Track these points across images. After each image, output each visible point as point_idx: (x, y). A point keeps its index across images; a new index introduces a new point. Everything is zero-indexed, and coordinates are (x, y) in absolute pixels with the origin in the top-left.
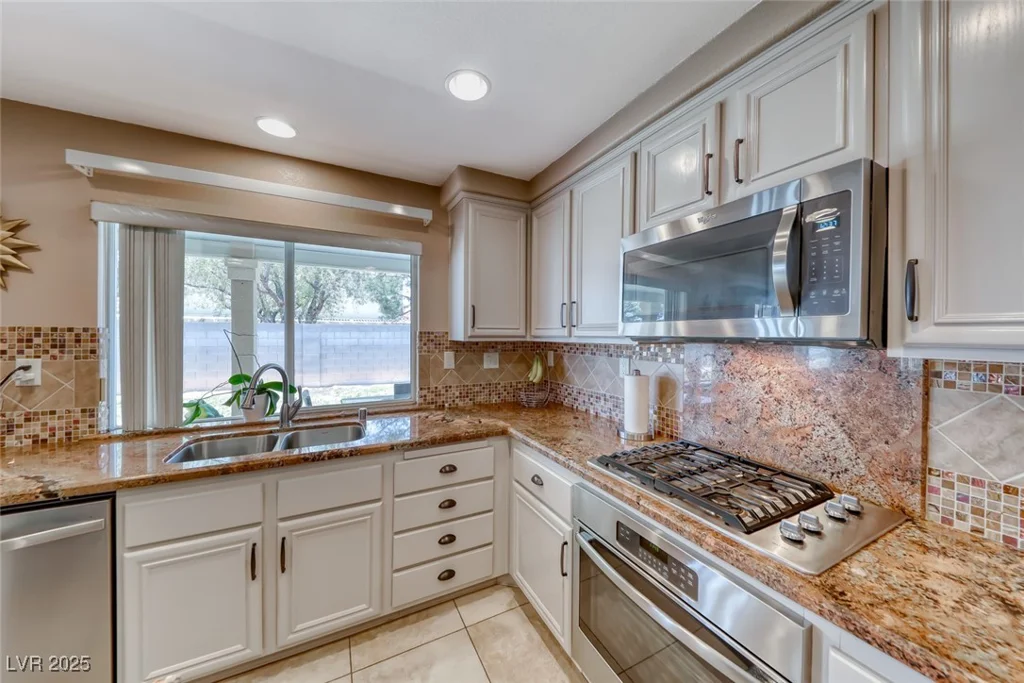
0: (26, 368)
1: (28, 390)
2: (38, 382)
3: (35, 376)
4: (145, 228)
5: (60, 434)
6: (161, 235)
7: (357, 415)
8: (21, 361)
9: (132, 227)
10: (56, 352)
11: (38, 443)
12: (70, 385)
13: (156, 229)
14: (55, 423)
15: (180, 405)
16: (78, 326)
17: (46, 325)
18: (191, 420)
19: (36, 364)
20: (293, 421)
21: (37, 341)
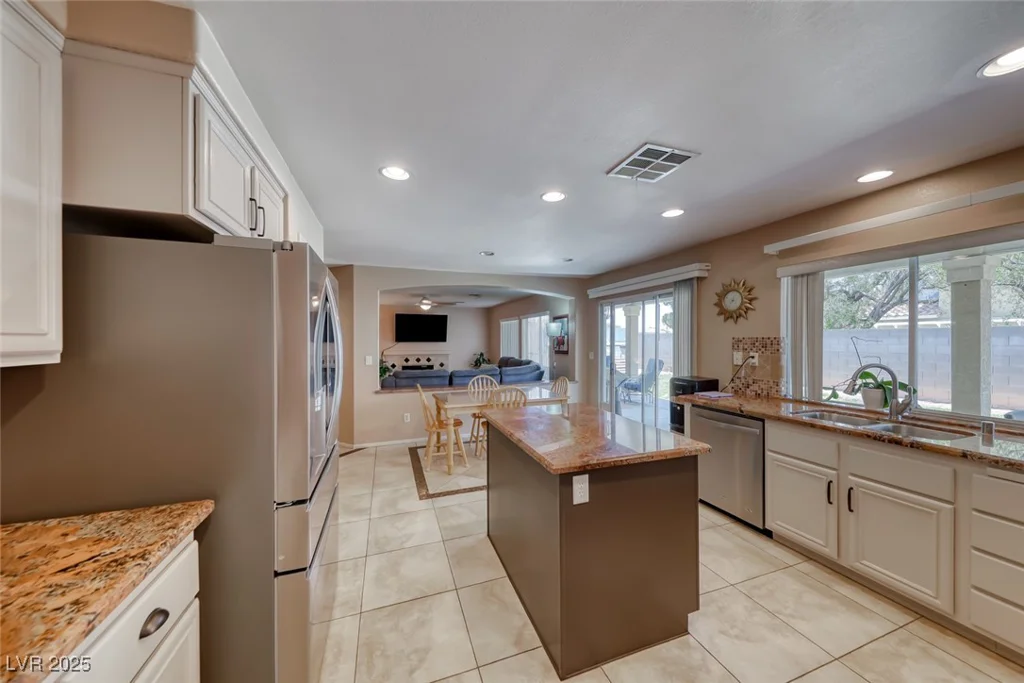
0: (753, 357)
1: (754, 368)
2: (757, 364)
3: (756, 361)
4: (802, 276)
5: (765, 393)
6: (811, 277)
7: (979, 428)
8: (752, 354)
9: (796, 277)
10: (763, 349)
11: (758, 395)
12: (768, 367)
13: (808, 275)
14: (763, 386)
15: (821, 387)
16: (772, 336)
17: (760, 336)
18: (828, 399)
19: (756, 355)
20: (903, 417)
21: (757, 344)
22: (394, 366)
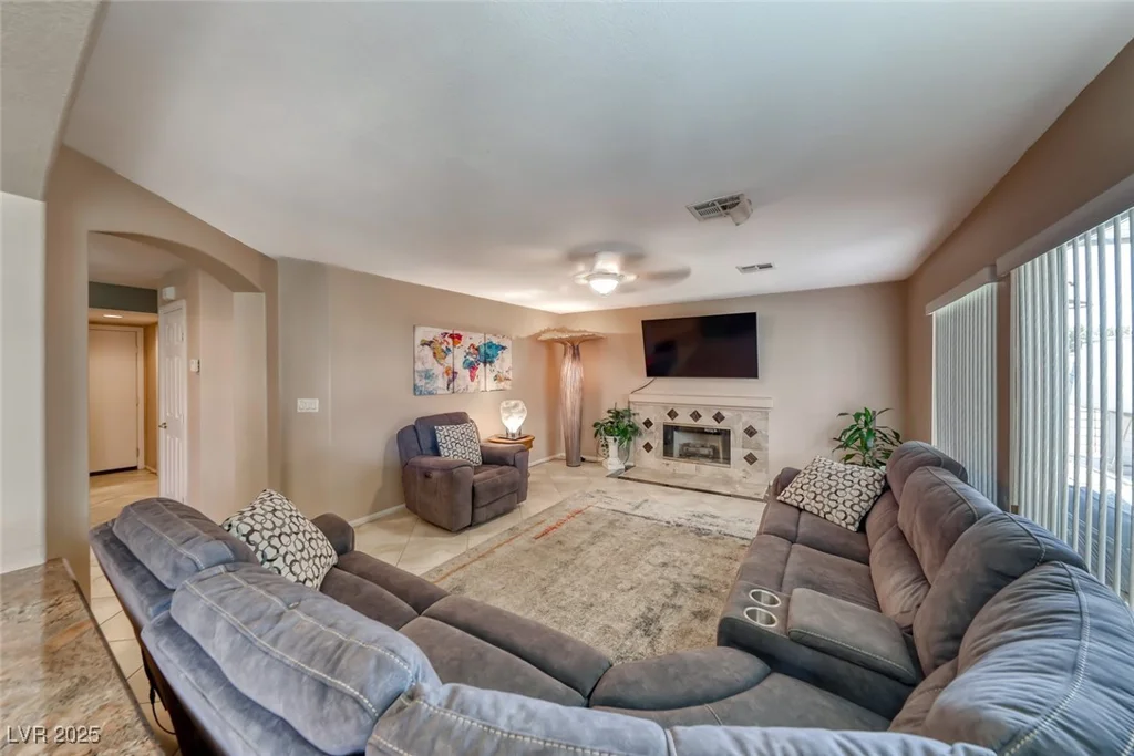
22: (648, 423)
